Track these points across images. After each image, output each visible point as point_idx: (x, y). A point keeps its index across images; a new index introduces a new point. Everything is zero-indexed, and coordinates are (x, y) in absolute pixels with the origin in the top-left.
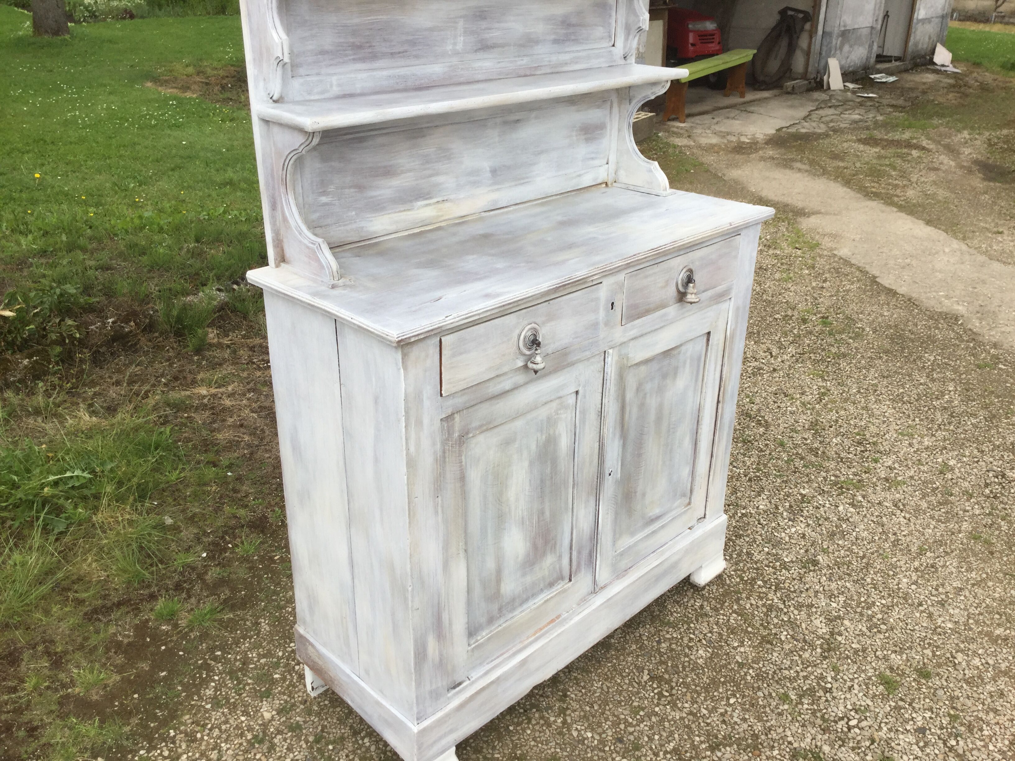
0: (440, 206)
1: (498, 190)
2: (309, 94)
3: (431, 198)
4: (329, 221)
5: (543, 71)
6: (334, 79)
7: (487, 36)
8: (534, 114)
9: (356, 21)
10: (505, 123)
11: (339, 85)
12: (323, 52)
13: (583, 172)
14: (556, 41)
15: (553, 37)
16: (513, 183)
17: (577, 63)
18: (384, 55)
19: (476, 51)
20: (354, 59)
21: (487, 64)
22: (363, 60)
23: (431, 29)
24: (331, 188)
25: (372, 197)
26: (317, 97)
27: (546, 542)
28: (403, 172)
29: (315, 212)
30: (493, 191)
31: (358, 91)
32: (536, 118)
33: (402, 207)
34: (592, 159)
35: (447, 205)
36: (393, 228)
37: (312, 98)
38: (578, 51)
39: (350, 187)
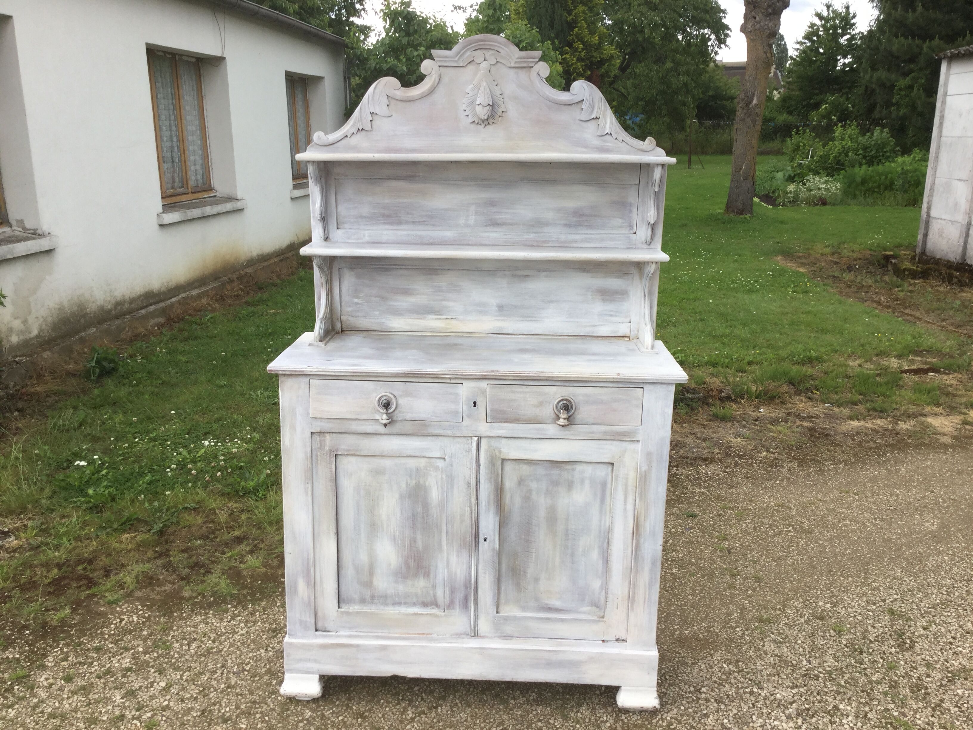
0: (448, 321)
1: (504, 320)
2: (349, 239)
3: (440, 315)
4: (359, 314)
5: (551, 244)
6: (366, 232)
7: (497, 217)
8: (544, 273)
9: (387, 201)
10: (514, 276)
11: (370, 236)
12: (361, 217)
13: (598, 324)
14: (566, 225)
15: (563, 222)
16: (521, 319)
17: (589, 242)
18: (407, 222)
19: (486, 226)
20: (384, 223)
21: (494, 235)
22: (391, 223)
23: (447, 210)
24: (362, 295)
25: (392, 306)
26: (353, 241)
27: (419, 567)
28: (418, 294)
29: (350, 306)
30: (498, 320)
31: (384, 241)
32: (546, 276)
33: (416, 316)
34: (611, 315)
35: (454, 322)
36: (407, 328)
37: (350, 241)
38: (591, 234)
39: (375, 297)
